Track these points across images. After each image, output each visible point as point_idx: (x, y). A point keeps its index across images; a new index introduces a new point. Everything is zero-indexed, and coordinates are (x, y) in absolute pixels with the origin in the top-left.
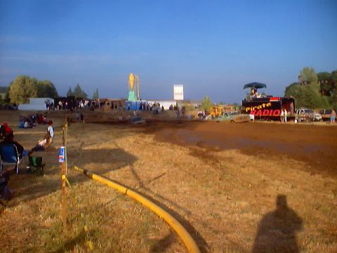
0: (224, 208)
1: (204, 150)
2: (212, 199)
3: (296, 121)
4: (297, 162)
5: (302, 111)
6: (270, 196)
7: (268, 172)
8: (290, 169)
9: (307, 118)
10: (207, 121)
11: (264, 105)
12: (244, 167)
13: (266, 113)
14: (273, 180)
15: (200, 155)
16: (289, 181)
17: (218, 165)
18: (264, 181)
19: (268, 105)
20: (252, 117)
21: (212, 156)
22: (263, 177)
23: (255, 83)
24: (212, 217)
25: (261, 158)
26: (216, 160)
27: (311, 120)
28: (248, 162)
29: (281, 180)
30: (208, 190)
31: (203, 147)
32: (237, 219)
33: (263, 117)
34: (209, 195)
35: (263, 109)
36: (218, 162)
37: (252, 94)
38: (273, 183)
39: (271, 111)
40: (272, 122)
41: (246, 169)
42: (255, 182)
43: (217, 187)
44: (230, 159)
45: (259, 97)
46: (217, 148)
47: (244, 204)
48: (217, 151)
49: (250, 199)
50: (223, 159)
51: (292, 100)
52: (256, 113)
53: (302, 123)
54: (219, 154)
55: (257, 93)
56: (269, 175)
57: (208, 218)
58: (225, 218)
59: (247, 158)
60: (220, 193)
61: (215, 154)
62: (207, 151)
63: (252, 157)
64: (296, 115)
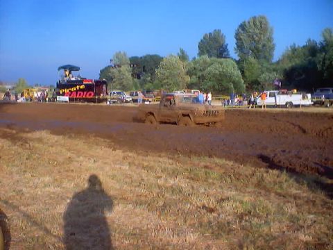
0: (27, 185)
1: (14, 132)
2: (16, 177)
3: (108, 103)
4: (102, 140)
5: (114, 93)
6: (72, 171)
7: (74, 150)
8: (96, 147)
9: (119, 99)
10: (20, 103)
11: (78, 87)
12: (52, 146)
13: (80, 95)
14: (79, 157)
15: (8, 136)
16: (93, 156)
17: (27, 145)
18: (70, 158)
19: (82, 87)
20: (67, 98)
21: (22, 138)
22: (69, 154)
23: (69, 66)
24: (14, 193)
25: (70, 137)
26: (26, 141)
27: (122, 101)
28: (56, 142)
29: (85, 157)
30: (15, 169)
31: (13, 129)
32: (39, 193)
33: (76, 99)
34: (14, 174)
35: (77, 91)
36: (27, 143)
37: (66, 76)
38: (78, 159)
39: (85, 93)
40: (86, 103)
41: (54, 148)
42: (61, 159)
43: (23, 167)
44: (40, 140)
45: (73, 79)
46: (27, 129)
47: (47, 179)
48: (28, 132)
49: (53, 174)
50: (32, 140)
51: (104, 82)
52: (70, 95)
53: (114, 105)
54: (29, 135)
55: (71, 75)
56: (75, 152)
57: (11, 194)
58: (29, 193)
59: (56, 138)
60: (25, 171)
61: (24, 135)
62: (17, 133)
63: (61, 137)
64: (108, 97)
